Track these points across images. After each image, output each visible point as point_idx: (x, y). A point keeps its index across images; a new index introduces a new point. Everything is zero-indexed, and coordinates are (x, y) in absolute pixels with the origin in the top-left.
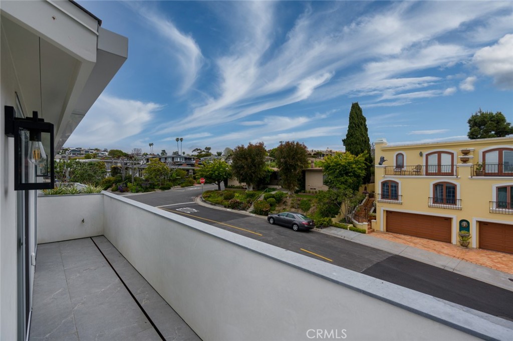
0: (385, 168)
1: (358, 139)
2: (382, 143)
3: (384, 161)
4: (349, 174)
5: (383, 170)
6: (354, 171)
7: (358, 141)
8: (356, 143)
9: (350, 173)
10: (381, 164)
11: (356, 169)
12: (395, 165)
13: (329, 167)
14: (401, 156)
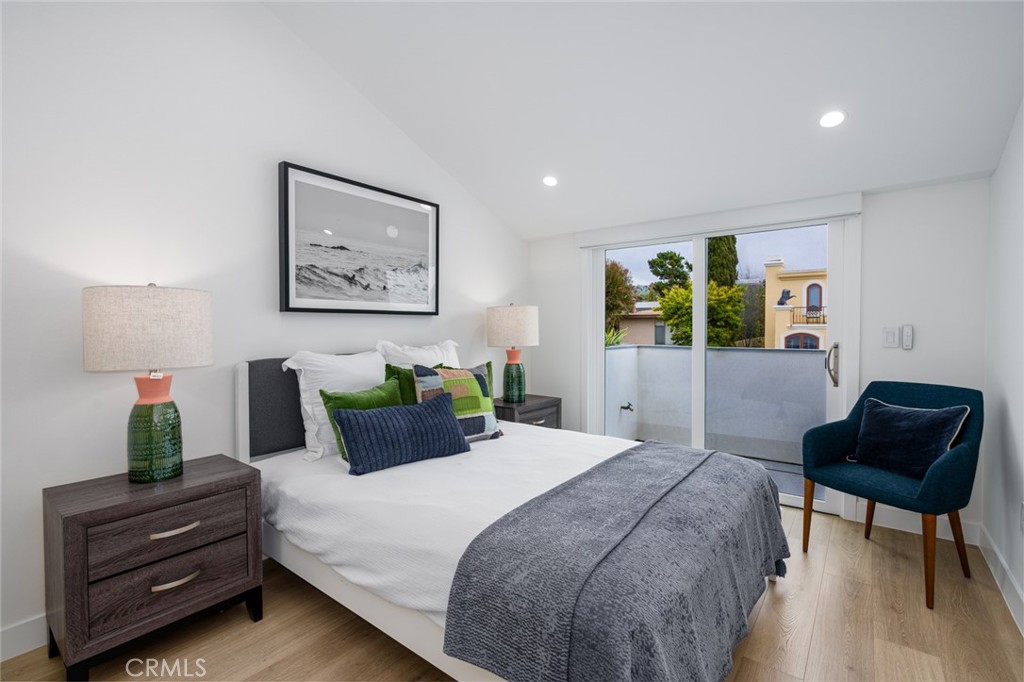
0: (792, 310)
1: (725, 258)
2: (780, 265)
3: (789, 298)
4: (719, 324)
5: (788, 315)
6: (728, 317)
7: (725, 262)
8: (722, 265)
9: (719, 320)
10: (782, 304)
11: (731, 313)
12: (805, 305)
13: (679, 309)
14: (817, 290)
